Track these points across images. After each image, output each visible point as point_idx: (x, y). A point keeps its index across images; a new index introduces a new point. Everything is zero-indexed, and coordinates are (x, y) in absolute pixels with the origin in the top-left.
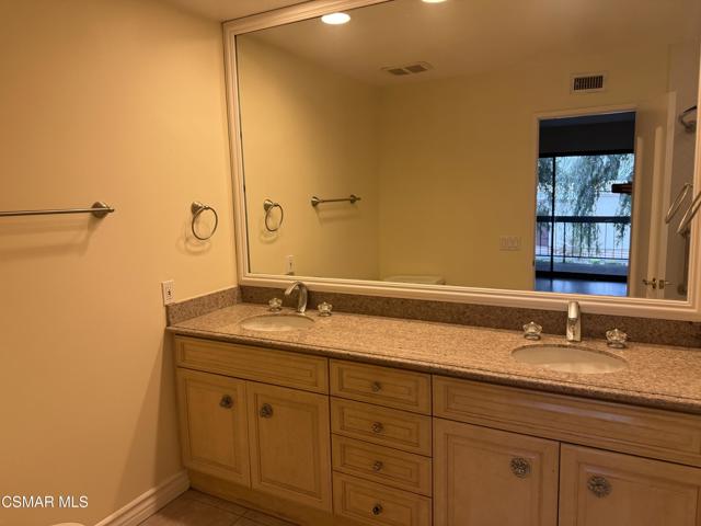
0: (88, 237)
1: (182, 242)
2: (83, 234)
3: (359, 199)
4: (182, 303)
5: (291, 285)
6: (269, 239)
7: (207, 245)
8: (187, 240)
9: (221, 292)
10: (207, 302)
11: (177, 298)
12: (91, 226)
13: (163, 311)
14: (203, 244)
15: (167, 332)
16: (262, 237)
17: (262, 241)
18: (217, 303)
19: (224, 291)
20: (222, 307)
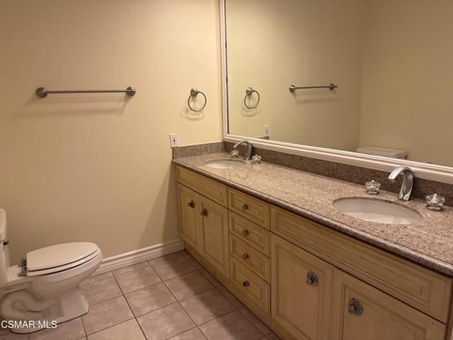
0: (124, 105)
1: (183, 113)
2: (121, 105)
3: (336, 87)
4: (182, 147)
5: (238, 141)
6: (249, 114)
7: (201, 115)
8: (187, 111)
9: (209, 144)
10: (199, 149)
11: (180, 144)
12: (126, 100)
13: (171, 150)
14: (198, 114)
15: (172, 162)
16: (244, 113)
17: (244, 115)
18: (207, 151)
19: (212, 144)
20: (210, 153)
